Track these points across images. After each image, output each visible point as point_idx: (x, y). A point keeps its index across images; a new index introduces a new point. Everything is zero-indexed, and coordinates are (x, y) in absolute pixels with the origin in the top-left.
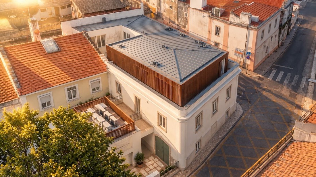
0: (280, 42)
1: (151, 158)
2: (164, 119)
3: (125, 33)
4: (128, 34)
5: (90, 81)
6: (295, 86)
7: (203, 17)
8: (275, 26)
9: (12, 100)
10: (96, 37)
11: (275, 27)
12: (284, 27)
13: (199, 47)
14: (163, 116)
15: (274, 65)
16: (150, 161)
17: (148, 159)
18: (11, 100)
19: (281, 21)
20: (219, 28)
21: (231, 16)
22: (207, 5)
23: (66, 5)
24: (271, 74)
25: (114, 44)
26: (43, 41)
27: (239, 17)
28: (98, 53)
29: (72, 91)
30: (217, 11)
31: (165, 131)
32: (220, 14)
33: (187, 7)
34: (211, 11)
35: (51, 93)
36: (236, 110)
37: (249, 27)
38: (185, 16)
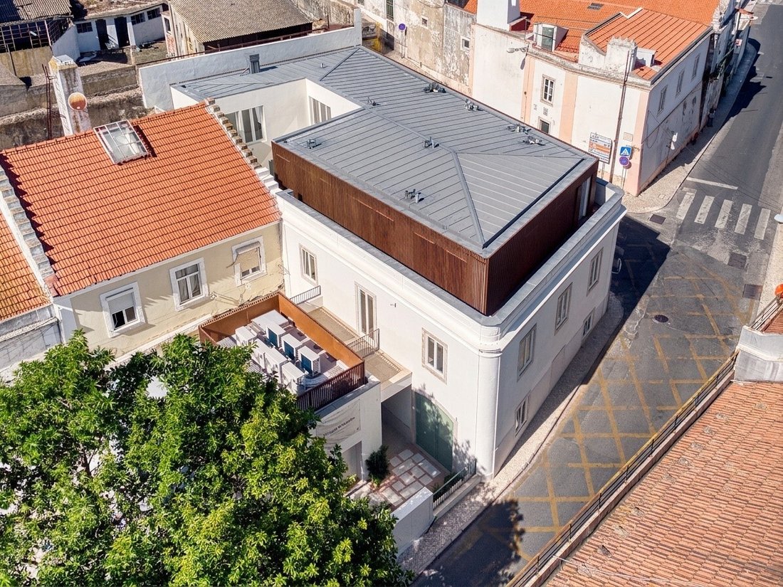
0: (704, 117)
1: (406, 454)
2: (440, 349)
3: (315, 102)
4: (323, 106)
5: (234, 248)
6: (743, 233)
7: (512, 52)
8: (695, 73)
9: (34, 309)
10: (240, 114)
11: (693, 78)
12: (715, 74)
13: (519, 143)
14: (438, 340)
15: (688, 179)
16: (403, 461)
17: (398, 457)
18: (31, 311)
19: (709, 60)
20: (552, 83)
21: (583, 48)
22: (523, 14)
23: (145, 12)
24: (681, 205)
25: (293, 138)
26: (104, 131)
27: (603, 51)
28: (252, 166)
29: (188, 277)
30: (547, 36)
31: (444, 381)
32: (554, 41)
33: (470, 20)
34: (530, 35)
35: (135, 285)
36: (607, 310)
37: (630, 79)
38: (463, 49)
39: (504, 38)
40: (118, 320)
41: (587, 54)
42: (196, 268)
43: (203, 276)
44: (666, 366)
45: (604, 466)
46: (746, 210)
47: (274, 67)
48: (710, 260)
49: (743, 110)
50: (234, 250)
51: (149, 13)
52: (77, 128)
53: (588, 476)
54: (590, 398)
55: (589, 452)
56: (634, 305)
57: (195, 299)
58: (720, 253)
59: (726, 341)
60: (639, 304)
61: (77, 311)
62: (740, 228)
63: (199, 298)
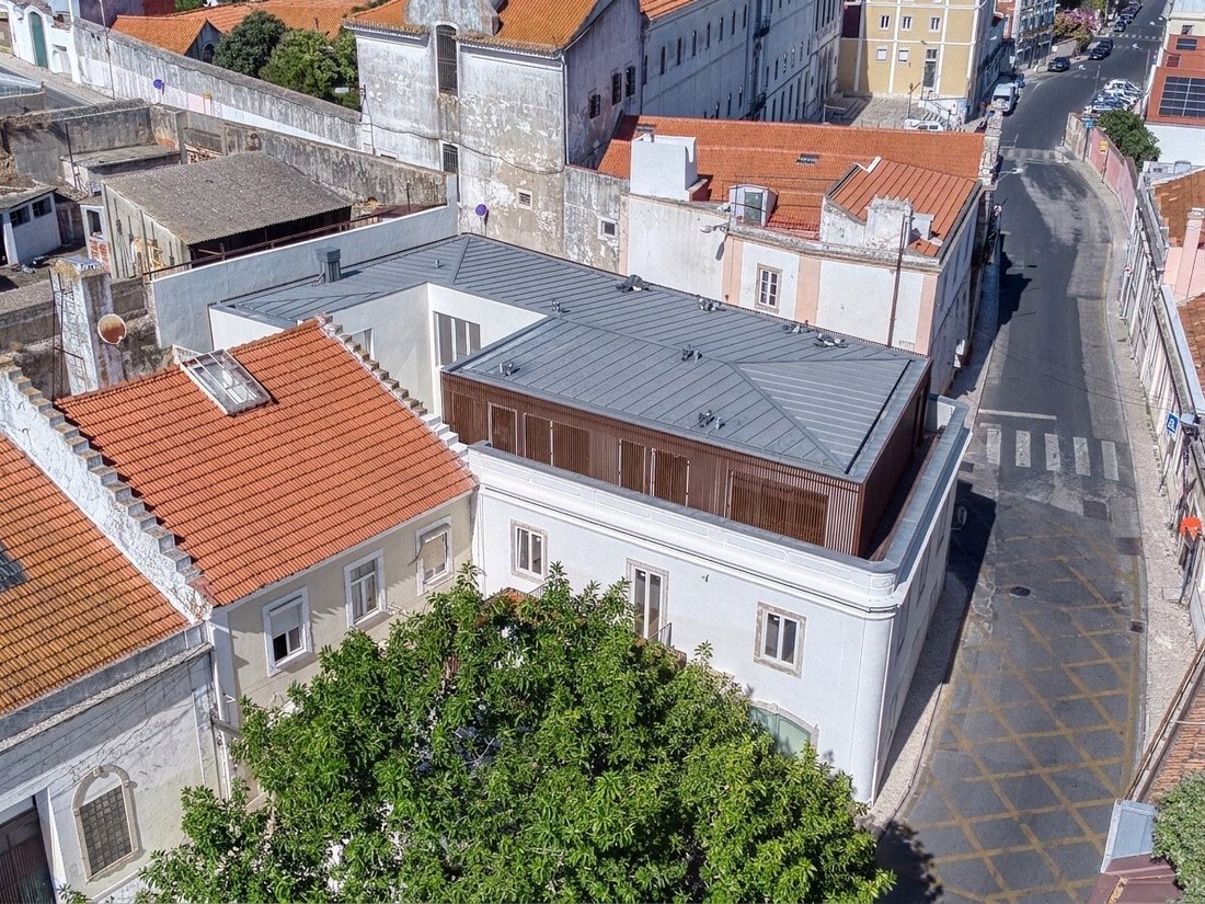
2: (790, 628)
3: (445, 319)
6: (1089, 475)
7: (709, 232)
13: (810, 346)
14: (787, 614)
15: (980, 411)
20: (774, 277)
21: (827, 218)
22: (701, 177)
23: (30, 205)
24: (988, 445)
25: (472, 364)
26: (196, 366)
27: (861, 219)
28: (415, 412)
29: (363, 580)
30: (752, 205)
31: (795, 675)
32: (764, 214)
33: (615, 190)
34: (725, 205)
35: (304, 591)
36: (944, 588)
37: (906, 258)
38: (602, 236)
39: (684, 210)
40: (280, 649)
41: (834, 226)
42: (373, 566)
43: (382, 580)
44: (1049, 649)
45: (1014, 775)
46: (1080, 446)
47: (356, 272)
48: (1059, 513)
49: (1014, 313)
50: (418, 536)
51: (35, 206)
52: (104, 375)
53: (997, 789)
54: (963, 697)
55: (987, 763)
56: (975, 578)
57: (371, 616)
58: (1068, 502)
59: (1117, 610)
60: (980, 575)
61: (234, 633)
62: (1082, 467)
63: (375, 613)
